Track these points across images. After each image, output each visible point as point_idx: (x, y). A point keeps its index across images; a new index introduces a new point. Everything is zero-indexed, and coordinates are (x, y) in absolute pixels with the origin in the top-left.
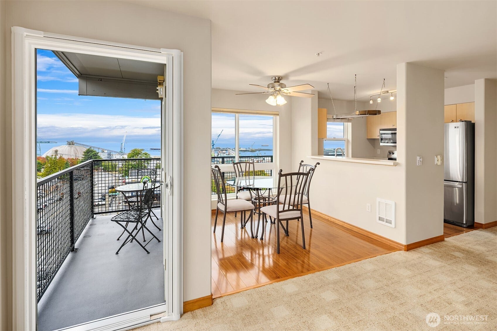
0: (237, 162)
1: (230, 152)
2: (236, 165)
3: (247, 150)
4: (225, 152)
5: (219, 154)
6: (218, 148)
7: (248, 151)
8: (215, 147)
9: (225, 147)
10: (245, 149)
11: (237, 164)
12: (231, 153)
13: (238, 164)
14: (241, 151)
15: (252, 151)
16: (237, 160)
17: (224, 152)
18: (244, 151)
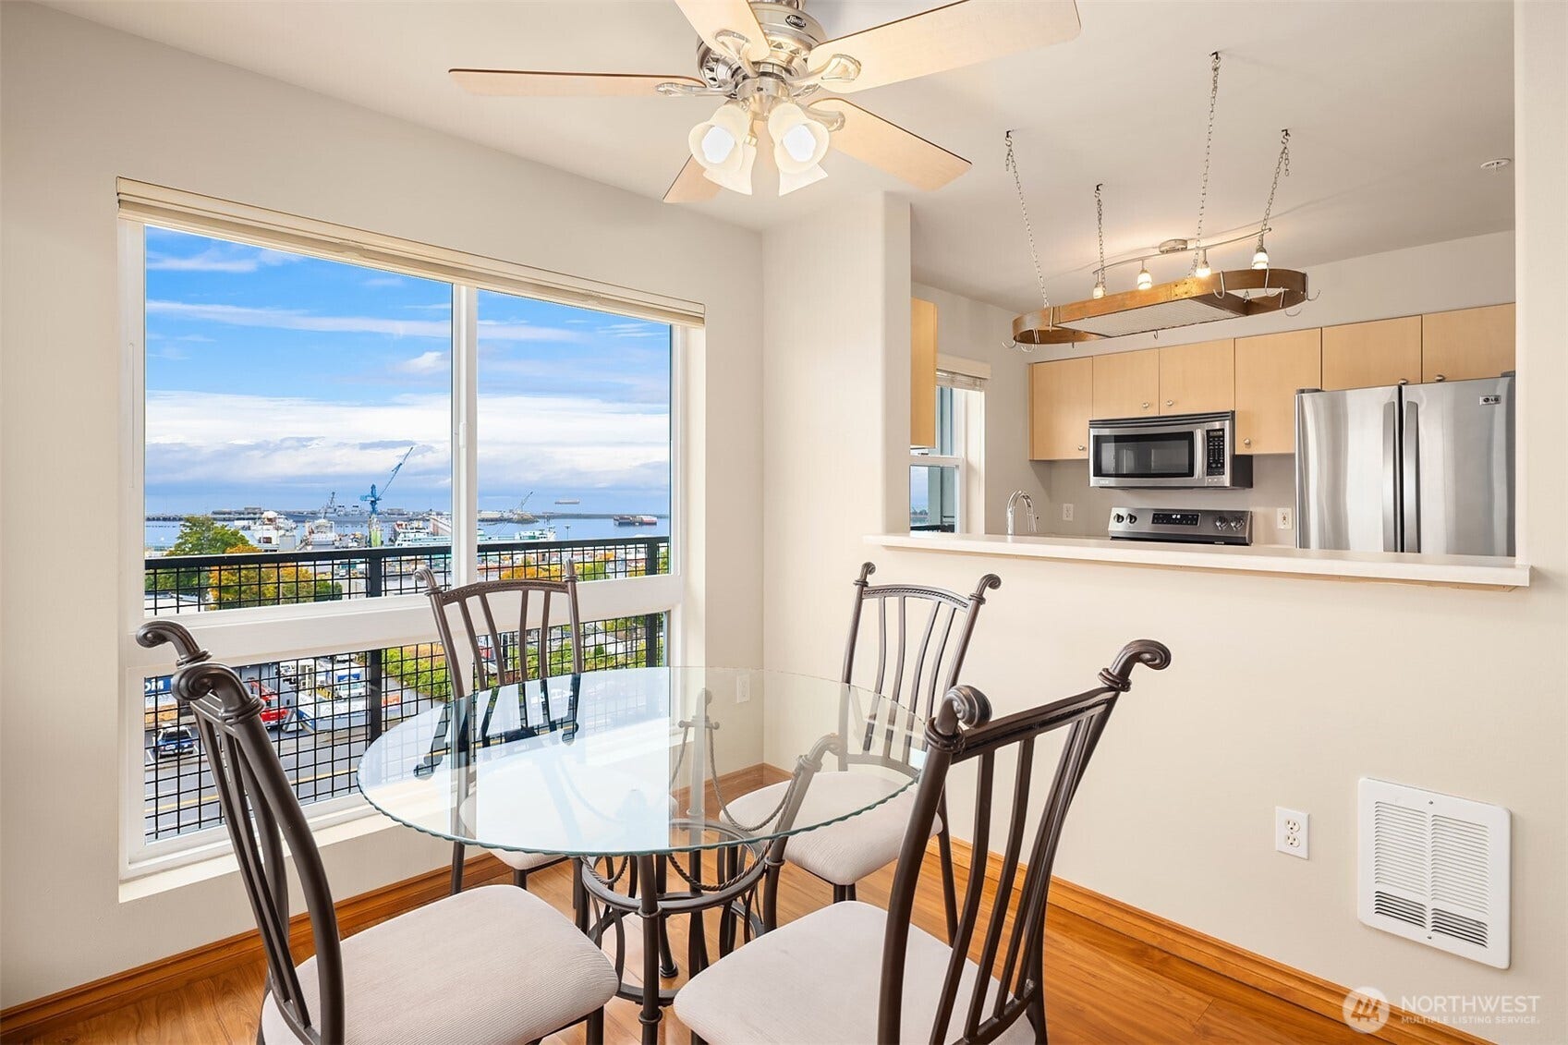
0: (464, 584)
1: (440, 525)
2: (452, 610)
3: (506, 515)
4: (421, 524)
5: (396, 534)
6: (394, 512)
7: (510, 520)
8: (380, 507)
9: (423, 509)
10: (496, 515)
11: (461, 596)
12: (445, 527)
13: (468, 600)
14: (483, 520)
15: (524, 521)
16: (461, 572)
17: (415, 524)
18: (492, 520)
